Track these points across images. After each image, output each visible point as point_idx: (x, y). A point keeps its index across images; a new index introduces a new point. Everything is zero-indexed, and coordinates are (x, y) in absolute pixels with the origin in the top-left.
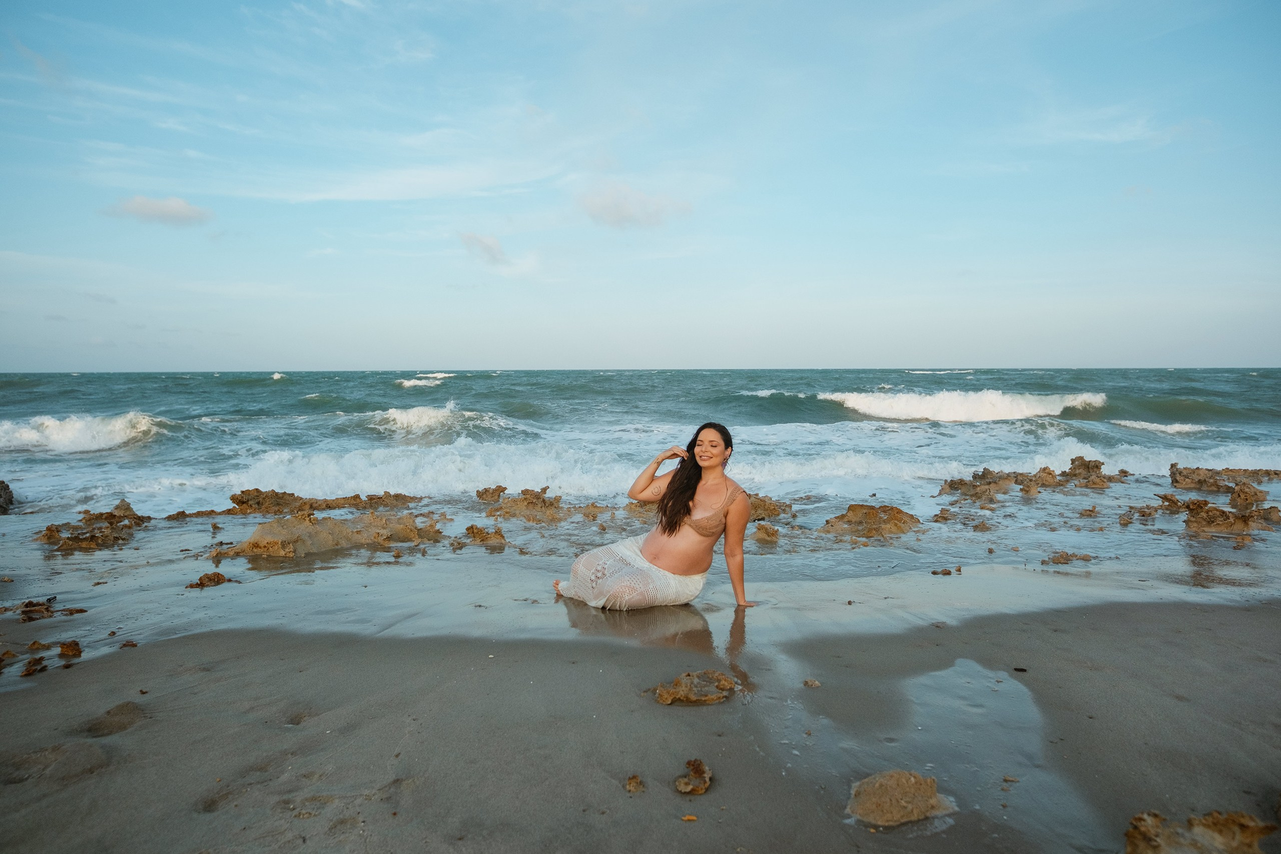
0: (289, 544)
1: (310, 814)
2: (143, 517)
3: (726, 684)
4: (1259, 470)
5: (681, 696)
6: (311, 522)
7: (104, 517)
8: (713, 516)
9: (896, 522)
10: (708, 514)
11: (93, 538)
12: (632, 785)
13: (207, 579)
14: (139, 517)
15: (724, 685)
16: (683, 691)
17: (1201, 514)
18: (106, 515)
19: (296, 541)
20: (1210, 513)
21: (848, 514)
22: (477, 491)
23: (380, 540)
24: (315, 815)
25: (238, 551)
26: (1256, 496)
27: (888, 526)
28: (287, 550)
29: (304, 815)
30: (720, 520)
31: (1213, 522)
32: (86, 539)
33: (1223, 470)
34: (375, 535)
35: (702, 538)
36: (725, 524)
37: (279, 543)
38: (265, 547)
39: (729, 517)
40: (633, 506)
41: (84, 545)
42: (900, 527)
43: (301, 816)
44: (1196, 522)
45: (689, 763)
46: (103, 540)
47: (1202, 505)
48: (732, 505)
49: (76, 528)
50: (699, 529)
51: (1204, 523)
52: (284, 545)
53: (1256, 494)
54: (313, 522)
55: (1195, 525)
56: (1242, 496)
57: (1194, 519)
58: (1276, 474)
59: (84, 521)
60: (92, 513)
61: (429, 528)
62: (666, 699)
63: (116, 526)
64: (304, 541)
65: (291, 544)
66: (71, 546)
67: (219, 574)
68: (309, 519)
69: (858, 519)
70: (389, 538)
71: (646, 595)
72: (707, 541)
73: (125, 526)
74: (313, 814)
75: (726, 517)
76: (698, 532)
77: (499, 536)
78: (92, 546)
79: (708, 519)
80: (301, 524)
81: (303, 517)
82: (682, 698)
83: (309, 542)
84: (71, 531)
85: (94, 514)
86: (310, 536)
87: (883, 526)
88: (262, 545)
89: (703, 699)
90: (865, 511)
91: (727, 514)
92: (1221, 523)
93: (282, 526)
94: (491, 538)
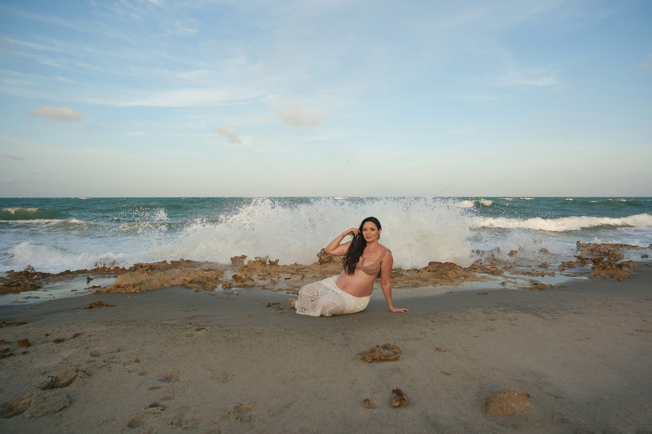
0: (137, 285)
1: (192, 427)
2: (46, 274)
3: (397, 350)
4: (618, 244)
5: (377, 357)
6: (148, 274)
7: (23, 274)
8: (374, 264)
9: (454, 270)
10: (371, 263)
11: (18, 285)
12: (366, 404)
13: (94, 305)
14: (43, 273)
15: (396, 351)
16: (377, 354)
17: (600, 264)
18: (24, 272)
19: (140, 284)
20: (604, 264)
21: (429, 267)
22: (231, 258)
23: (186, 283)
24: (195, 428)
25: (108, 290)
26: (619, 256)
27: (451, 272)
28: (136, 289)
29: (189, 428)
30: (378, 266)
31: (606, 268)
32: (14, 286)
33: (601, 244)
34: (183, 280)
35: (369, 276)
36: (381, 268)
37: (132, 285)
38: (123, 287)
39: (383, 264)
40: (316, 264)
41: (14, 288)
42: (457, 272)
43: (187, 429)
44: (598, 268)
45: (394, 391)
46: (24, 286)
47: (600, 260)
48: (384, 258)
49: (7, 280)
50: (367, 271)
51: (602, 269)
52: (134, 286)
53: (619, 255)
54: (149, 274)
55: (597, 269)
56: (614, 256)
57: (596, 267)
58: (625, 246)
59: (11, 276)
60: (15, 271)
61: (212, 276)
62: (368, 359)
63: (32, 278)
64: (144, 284)
65: (138, 286)
66: (6, 289)
67: (101, 302)
68: (146, 272)
69: (434, 269)
70: (191, 282)
71: (340, 307)
72: (372, 277)
73: (36, 279)
74: (194, 427)
75: (381, 264)
76: (367, 273)
77: (251, 280)
78: (18, 289)
79: (372, 265)
80: (142, 274)
81: (143, 271)
82: (377, 359)
83: (147, 285)
84: (4, 282)
85: (17, 272)
86: (148, 281)
87: (448, 272)
88: (121, 286)
89: (388, 358)
90: (437, 265)
91: (381, 263)
92: (609, 268)
93: (132, 276)
94: (246, 281)
